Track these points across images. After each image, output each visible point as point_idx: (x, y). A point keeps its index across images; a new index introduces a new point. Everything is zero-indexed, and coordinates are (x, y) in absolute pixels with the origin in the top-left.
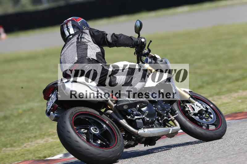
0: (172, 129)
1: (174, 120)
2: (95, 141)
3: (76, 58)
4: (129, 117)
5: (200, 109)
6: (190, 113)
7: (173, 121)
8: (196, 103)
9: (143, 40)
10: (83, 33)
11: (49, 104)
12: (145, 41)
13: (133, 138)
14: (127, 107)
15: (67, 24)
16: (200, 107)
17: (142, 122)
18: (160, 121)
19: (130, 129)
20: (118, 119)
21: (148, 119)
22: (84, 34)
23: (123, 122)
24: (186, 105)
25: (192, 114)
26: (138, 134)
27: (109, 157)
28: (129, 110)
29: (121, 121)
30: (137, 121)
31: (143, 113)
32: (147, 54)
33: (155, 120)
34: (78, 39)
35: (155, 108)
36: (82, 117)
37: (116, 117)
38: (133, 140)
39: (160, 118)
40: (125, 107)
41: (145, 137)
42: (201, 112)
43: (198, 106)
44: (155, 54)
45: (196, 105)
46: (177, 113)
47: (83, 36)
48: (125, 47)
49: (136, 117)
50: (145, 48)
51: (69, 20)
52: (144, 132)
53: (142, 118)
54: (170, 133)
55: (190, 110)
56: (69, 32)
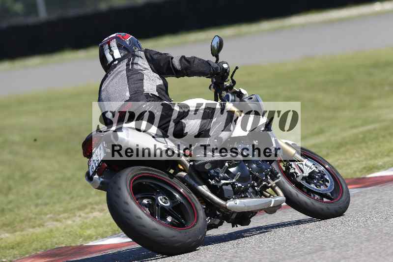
0: (275, 200)
1: (275, 187)
2: (163, 218)
3: (128, 94)
4: (213, 182)
5: (311, 171)
6: (297, 177)
7: (273, 188)
8: (305, 161)
9: (225, 66)
10: (134, 56)
11: (92, 163)
12: (229, 67)
13: (218, 213)
14: (211, 166)
15: (109, 43)
16: (311, 168)
17: (232, 189)
18: (256, 188)
19: (214, 199)
20: (196, 185)
21: (240, 185)
22: (136, 58)
23: (203, 189)
24: (291, 165)
25: (300, 178)
26: (226, 208)
27: (188, 241)
28: (212, 171)
29: (200, 187)
30: (224, 187)
31: (232, 176)
32: (230, 88)
33: (249, 187)
34: (128, 65)
35: (249, 168)
36: (144, 181)
37: (193, 183)
38: (218, 217)
39: (256, 184)
40: (207, 167)
41: (236, 212)
42: (313, 175)
43: (308, 166)
44: (241, 88)
45: (306, 165)
46: (279, 176)
47: (135, 61)
48: (200, 76)
49: (223, 182)
50: (228, 78)
51: (113, 38)
52: (236, 204)
53: (230, 183)
54: (272, 205)
55: (297, 171)
56: (112, 55)
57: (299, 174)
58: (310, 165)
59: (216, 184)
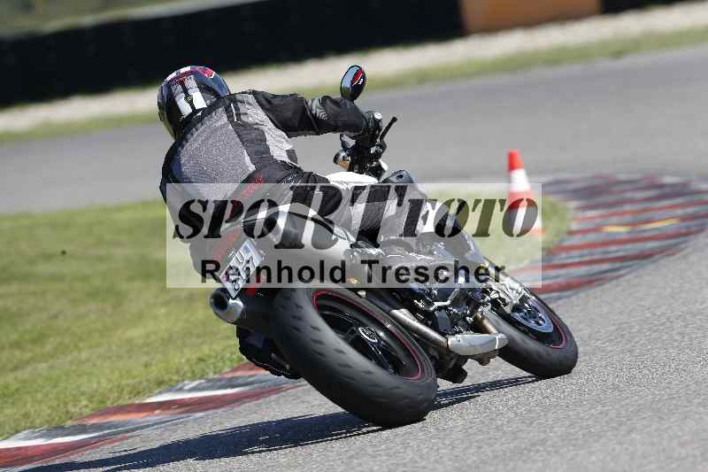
0: (499, 339)
4: (421, 305)
10: (236, 101)
15: (181, 82)
17: (448, 317)
19: (428, 334)
21: (455, 310)
26: (447, 348)
30: (437, 314)
43: (513, 288)
49: (436, 304)
51: (187, 74)
52: (459, 341)
53: (445, 308)
54: (496, 347)
55: (502, 296)
56: (191, 103)
57: (508, 300)
58: (516, 286)
59: (426, 309)
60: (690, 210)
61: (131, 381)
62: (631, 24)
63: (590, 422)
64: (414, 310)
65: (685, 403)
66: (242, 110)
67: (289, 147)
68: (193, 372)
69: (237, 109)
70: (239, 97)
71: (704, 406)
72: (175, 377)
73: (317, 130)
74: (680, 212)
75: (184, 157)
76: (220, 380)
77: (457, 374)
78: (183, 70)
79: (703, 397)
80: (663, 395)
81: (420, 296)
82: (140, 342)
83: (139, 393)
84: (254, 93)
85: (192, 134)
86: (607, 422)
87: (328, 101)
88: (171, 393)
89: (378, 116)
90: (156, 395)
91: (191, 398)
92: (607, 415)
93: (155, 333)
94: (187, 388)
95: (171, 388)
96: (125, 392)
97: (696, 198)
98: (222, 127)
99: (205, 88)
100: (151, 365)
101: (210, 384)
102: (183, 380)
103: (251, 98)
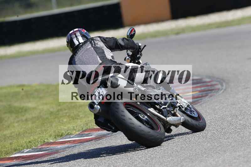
0: (182, 119)
4: (158, 107)
18: (172, 112)
25: (184, 108)
26: (167, 121)
30: (163, 110)
49: (163, 107)
52: (170, 119)
53: (165, 108)
54: (182, 121)
55: (182, 105)
56: (78, 41)
57: (183, 106)
58: (186, 101)
59: (160, 108)
60: (203, 88)
61: (5, 150)
62: (182, 23)
63: (168, 163)
64: (156, 109)
65: (201, 157)
66: (96, 43)
67: (112, 55)
68: (27, 146)
69: (94, 42)
70: (94, 38)
71: (208, 157)
72: (21, 148)
73: (121, 49)
74: (199, 89)
75: (77, 58)
76: (37, 149)
77: (169, 131)
78: (75, 30)
79: (207, 154)
80: (193, 154)
81: (158, 104)
82: (9, 135)
83: (8, 154)
84: (99, 37)
85: (79, 51)
86: (173, 163)
87: (125, 39)
88: (19, 154)
89: (140, 45)
90: (14, 154)
91: (26, 155)
92: (173, 161)
93: (14, 132)
94: (25, 152)
95: (20, 152)
96: (3, 153)
97: (204, 84)
98: (89, 48)
99: (83, 36)
100: (12, 143)
101: (33, 150)
102: (24, 149)
103: (99, 39)
